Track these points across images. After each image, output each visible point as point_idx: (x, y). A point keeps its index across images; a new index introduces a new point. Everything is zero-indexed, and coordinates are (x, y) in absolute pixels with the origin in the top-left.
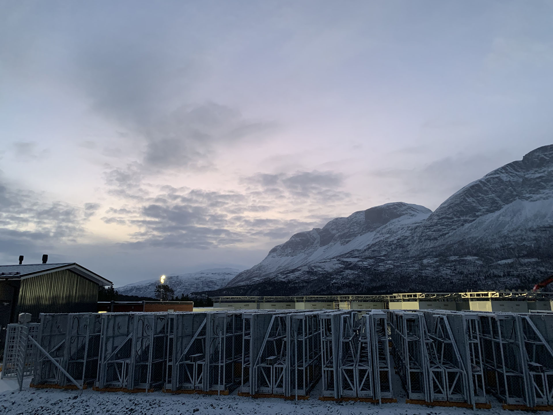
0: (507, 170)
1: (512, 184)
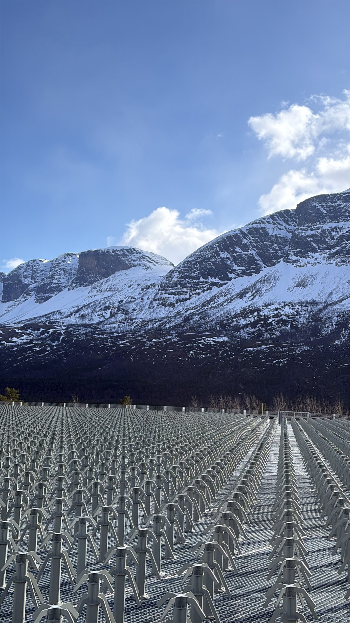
0: (276, 220)
1: (277, 240)
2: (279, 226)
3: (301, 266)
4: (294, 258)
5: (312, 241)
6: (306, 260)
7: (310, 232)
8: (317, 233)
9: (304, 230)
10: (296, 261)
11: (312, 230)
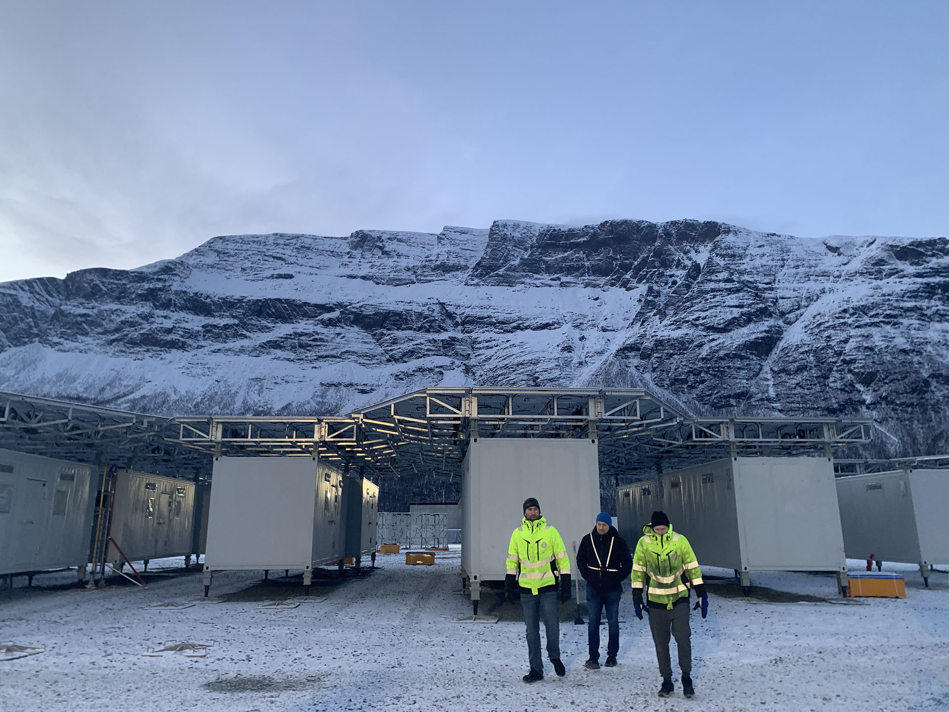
2: (37, 296)
3: (65, 351)
4: (56, 339)
5: (84, 322)
6: (73, 345)
7: (82, 311)
8: (91, 313)
9: (74, 306)
10: (57, 344)
11: (85, 308)
